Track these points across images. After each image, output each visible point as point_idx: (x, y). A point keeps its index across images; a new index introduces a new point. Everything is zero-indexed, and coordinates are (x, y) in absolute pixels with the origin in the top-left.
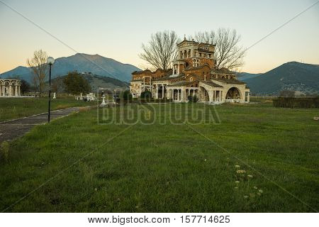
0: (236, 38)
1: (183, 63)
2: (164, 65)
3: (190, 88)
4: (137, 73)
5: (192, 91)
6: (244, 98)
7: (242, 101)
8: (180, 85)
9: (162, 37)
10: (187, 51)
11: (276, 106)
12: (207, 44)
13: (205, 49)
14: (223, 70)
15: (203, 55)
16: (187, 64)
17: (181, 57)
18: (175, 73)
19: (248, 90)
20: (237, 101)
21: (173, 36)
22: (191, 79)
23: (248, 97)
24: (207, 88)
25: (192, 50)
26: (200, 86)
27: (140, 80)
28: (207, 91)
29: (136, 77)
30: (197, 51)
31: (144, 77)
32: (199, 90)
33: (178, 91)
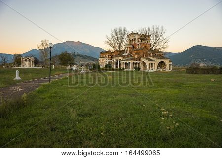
0: (164, 31)
1: (131, 46)
2: (120, 48)
3: (135, 62)
4: (103, 53)
5: (136, 63)
6: (168, 68)
7: (167, 69)
8: (129, 60)
9: (118, 31)
10: (134, 39)
11: (188, 73)
12: (145, 35)
13: (144, 38)
14: (155, 51)
15: (143, 42)
16: (133, 47)
17: (130, 43)
18: (126, 53)
19: (171, 63)
20: (164, 69)
21: (125, 30)
22: (136, 57)
23: (171, 67)
24: (145, 61)
25: (137, 38)
26: (141, 60)
27: (105, 57)
28: (146, 64)
29: (102, 55)
30: (140, 39)
31: (107, 55)
32: (141, 63)
33: (128, 64)
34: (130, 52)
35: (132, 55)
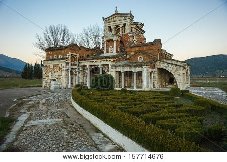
10: (120, 26)
15: (138, 32)
24: (171, 69)
25: (128, 24)
26: (156, 67)
27: (63, 59)
28: (173, 74)
29: (53, 55)
30: (134, 26)
31: (69, 54)
32: (157, 73)
33: (135, 74)
34: (117, 51)
35: (128, 57)
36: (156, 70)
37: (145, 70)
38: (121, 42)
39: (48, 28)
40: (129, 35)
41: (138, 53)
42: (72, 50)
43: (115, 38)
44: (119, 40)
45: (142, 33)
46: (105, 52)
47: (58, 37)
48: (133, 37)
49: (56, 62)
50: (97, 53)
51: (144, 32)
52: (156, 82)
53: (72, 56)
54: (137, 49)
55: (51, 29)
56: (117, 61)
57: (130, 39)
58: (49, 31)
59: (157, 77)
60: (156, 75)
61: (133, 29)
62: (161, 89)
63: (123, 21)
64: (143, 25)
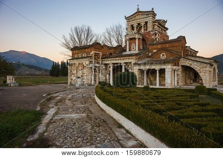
10: (143, 24)
15: (160, 30)
22: (163, 56)
24: (196, 67)
25: (151, 21)
26: (180, 64)
27: (87, 57)
28: (198, 72)
29: (78, 54)
30: (157, 24)
31: (93, 53)
32: (181, 70)
33: (158, 72)
34: (139, 49)
35: (150, 54)
36: (180, 67)
37: (168, 68)
38: (143, 40)
39: (73, 29)
40: (152, 33)
41: (160, 50)
42: (96, 49)
43: (137, 36)
44: (141, 38)
45: (165, 31)
46: (128, 50)
47: (83, 37)
48: (156, 34)
49: (81, 61)
50: (119, 51)
51: (167, 29)
52: (180, 80)
53: (96, 55)
54: (159, 46)
55: (76, 29)
56: (140, 59)
57: (153, 37)
58: (74, 32)
59: (181, 75)
60: (180, 73)
61: (156, 27)
62: (186, 87)
63: (145, 19)
64: (166, 22)
